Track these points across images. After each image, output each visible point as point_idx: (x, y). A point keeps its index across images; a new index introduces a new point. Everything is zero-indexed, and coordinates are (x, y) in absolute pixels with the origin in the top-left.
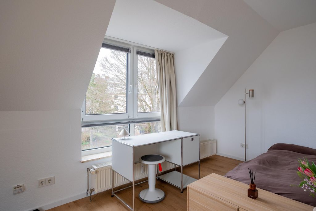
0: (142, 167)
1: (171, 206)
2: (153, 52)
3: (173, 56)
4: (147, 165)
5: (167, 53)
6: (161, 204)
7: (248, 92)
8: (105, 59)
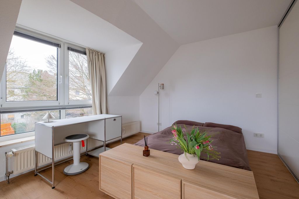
0: (70, 146)
1: (92, 174)
2: (84, 50)
3: (103, 55)
4: (72, 143)
5: (98, 52)
6: (83, 174)
7: (160, 85)
8: (52, 57)
